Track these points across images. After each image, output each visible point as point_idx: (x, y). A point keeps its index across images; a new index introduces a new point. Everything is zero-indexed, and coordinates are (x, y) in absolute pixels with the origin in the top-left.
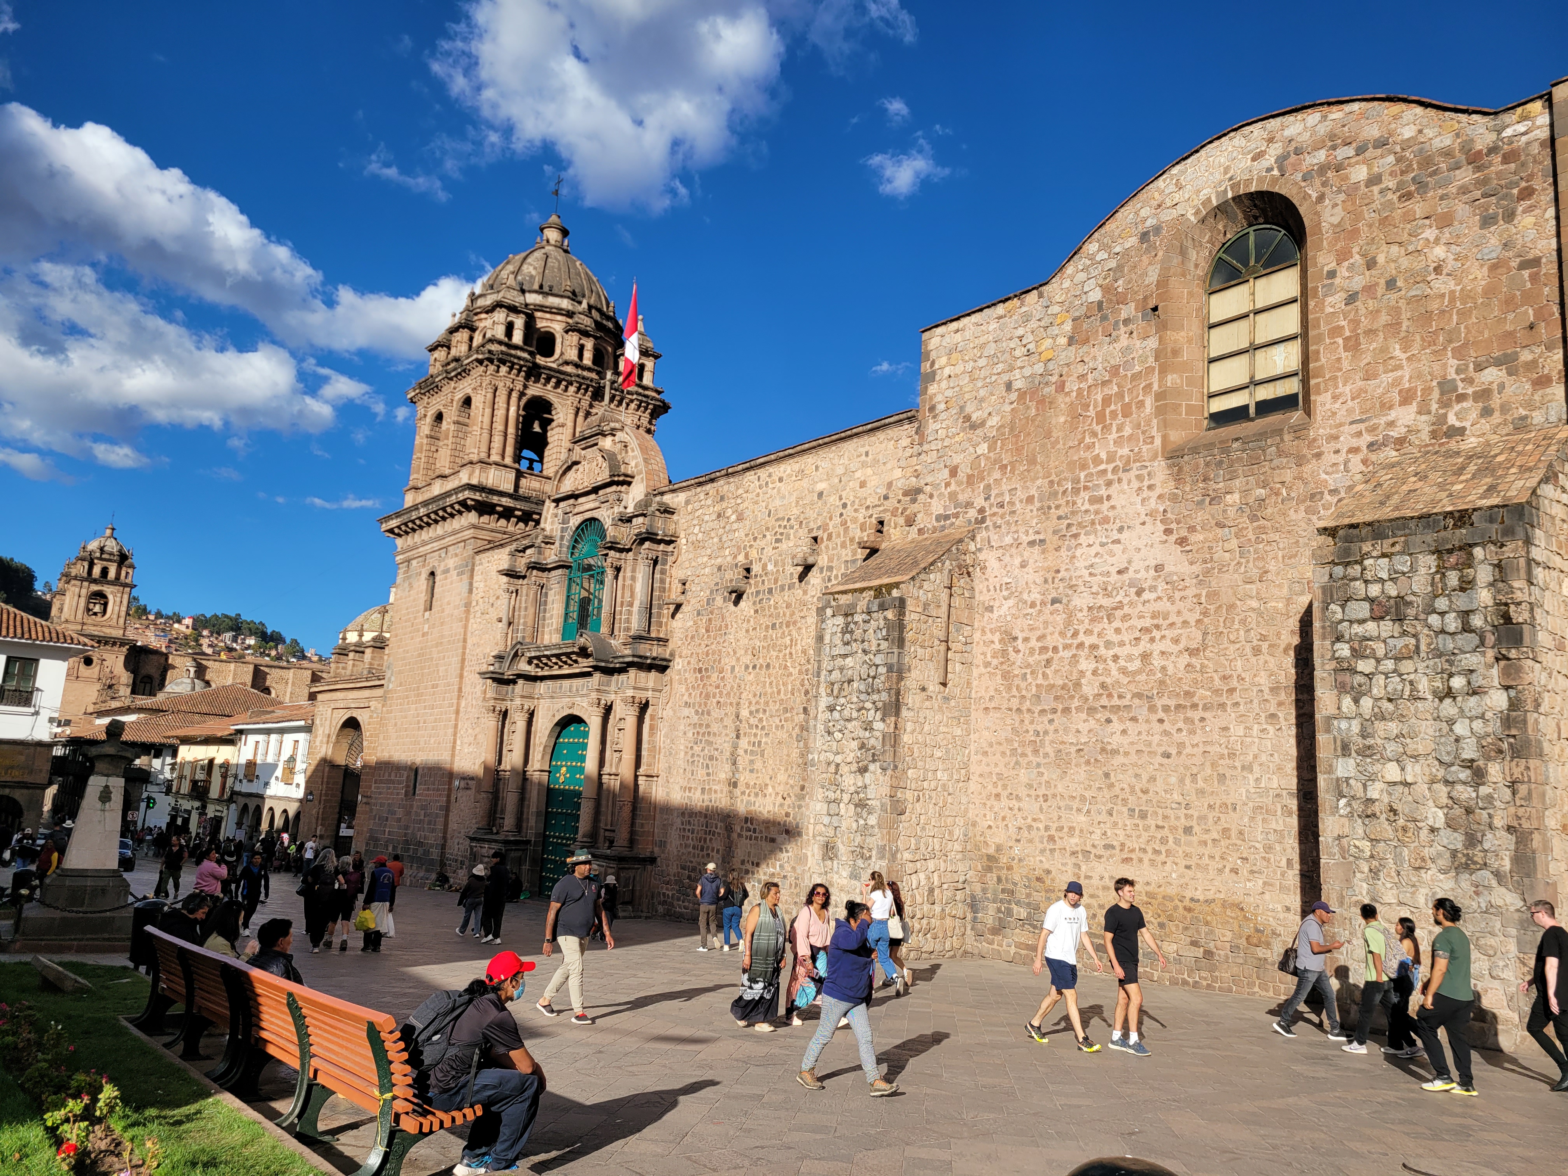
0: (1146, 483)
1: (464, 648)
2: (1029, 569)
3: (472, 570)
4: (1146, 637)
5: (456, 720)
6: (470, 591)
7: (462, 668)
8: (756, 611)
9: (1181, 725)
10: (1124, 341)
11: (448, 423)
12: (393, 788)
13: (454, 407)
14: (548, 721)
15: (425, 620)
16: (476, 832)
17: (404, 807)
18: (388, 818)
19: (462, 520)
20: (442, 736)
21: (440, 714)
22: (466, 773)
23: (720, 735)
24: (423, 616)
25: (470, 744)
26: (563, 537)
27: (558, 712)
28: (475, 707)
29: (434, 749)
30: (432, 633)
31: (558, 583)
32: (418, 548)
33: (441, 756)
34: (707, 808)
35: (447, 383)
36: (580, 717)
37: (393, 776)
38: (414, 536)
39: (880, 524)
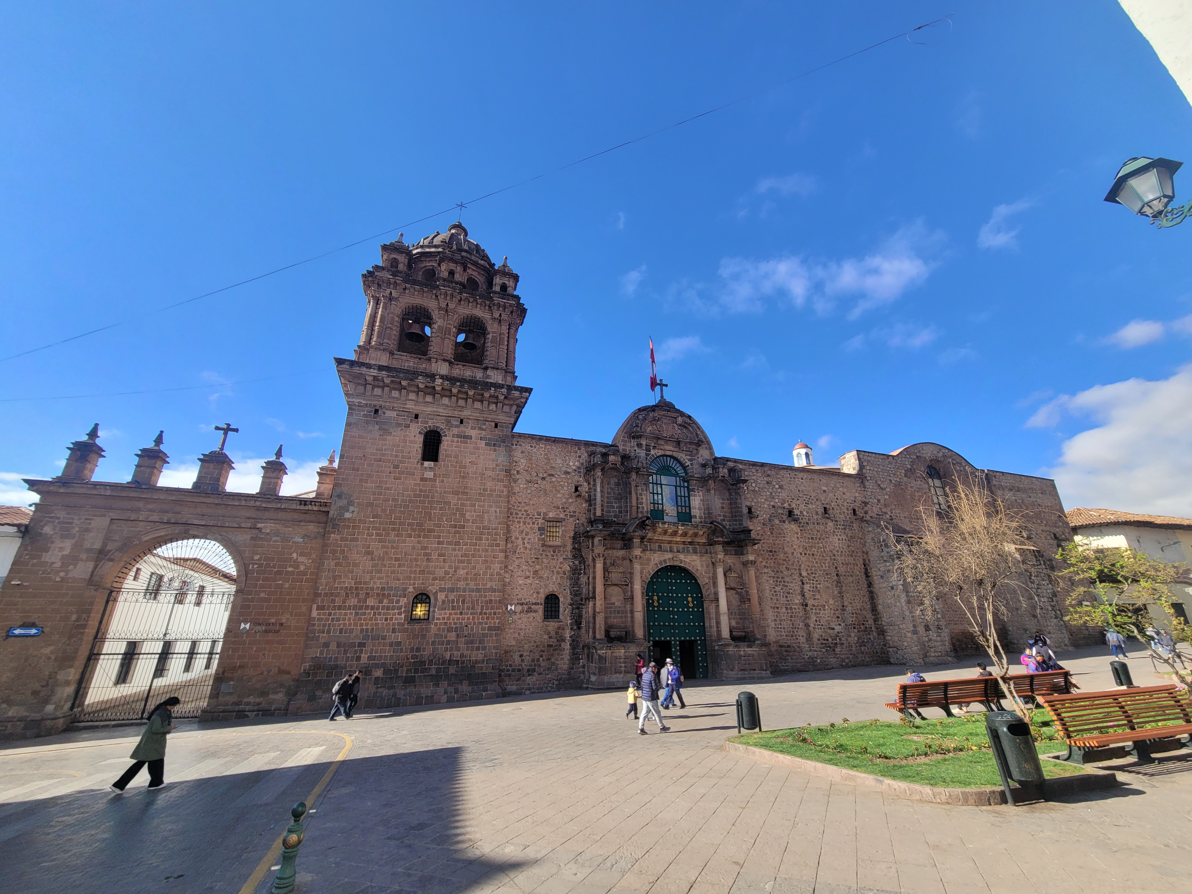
11: (450, 324)
12: (375, 613)
13: (456, 316)
14: (651, 567)
15: (426, 468)
16: (594, 643)
17: (405, 630)
18: (365, 643)
19: (493, 407)
20: (481, 569)
21: (474, 551)
22: (525, 599)
23: (792, 582)
24: (420, 463)
25: (527, 577)
26: (646, 458)
27: (661, 563)
28: (530, 550)
29: (466, 579)
30: (443, 481)
31: (644, 484)
32: (406, 404)
33: (483, 585)
34: (791, 617)
35: (452, 296)
36: (680, 567)
37: (370, 602)
38: (391, 391)
39: (854, 510)
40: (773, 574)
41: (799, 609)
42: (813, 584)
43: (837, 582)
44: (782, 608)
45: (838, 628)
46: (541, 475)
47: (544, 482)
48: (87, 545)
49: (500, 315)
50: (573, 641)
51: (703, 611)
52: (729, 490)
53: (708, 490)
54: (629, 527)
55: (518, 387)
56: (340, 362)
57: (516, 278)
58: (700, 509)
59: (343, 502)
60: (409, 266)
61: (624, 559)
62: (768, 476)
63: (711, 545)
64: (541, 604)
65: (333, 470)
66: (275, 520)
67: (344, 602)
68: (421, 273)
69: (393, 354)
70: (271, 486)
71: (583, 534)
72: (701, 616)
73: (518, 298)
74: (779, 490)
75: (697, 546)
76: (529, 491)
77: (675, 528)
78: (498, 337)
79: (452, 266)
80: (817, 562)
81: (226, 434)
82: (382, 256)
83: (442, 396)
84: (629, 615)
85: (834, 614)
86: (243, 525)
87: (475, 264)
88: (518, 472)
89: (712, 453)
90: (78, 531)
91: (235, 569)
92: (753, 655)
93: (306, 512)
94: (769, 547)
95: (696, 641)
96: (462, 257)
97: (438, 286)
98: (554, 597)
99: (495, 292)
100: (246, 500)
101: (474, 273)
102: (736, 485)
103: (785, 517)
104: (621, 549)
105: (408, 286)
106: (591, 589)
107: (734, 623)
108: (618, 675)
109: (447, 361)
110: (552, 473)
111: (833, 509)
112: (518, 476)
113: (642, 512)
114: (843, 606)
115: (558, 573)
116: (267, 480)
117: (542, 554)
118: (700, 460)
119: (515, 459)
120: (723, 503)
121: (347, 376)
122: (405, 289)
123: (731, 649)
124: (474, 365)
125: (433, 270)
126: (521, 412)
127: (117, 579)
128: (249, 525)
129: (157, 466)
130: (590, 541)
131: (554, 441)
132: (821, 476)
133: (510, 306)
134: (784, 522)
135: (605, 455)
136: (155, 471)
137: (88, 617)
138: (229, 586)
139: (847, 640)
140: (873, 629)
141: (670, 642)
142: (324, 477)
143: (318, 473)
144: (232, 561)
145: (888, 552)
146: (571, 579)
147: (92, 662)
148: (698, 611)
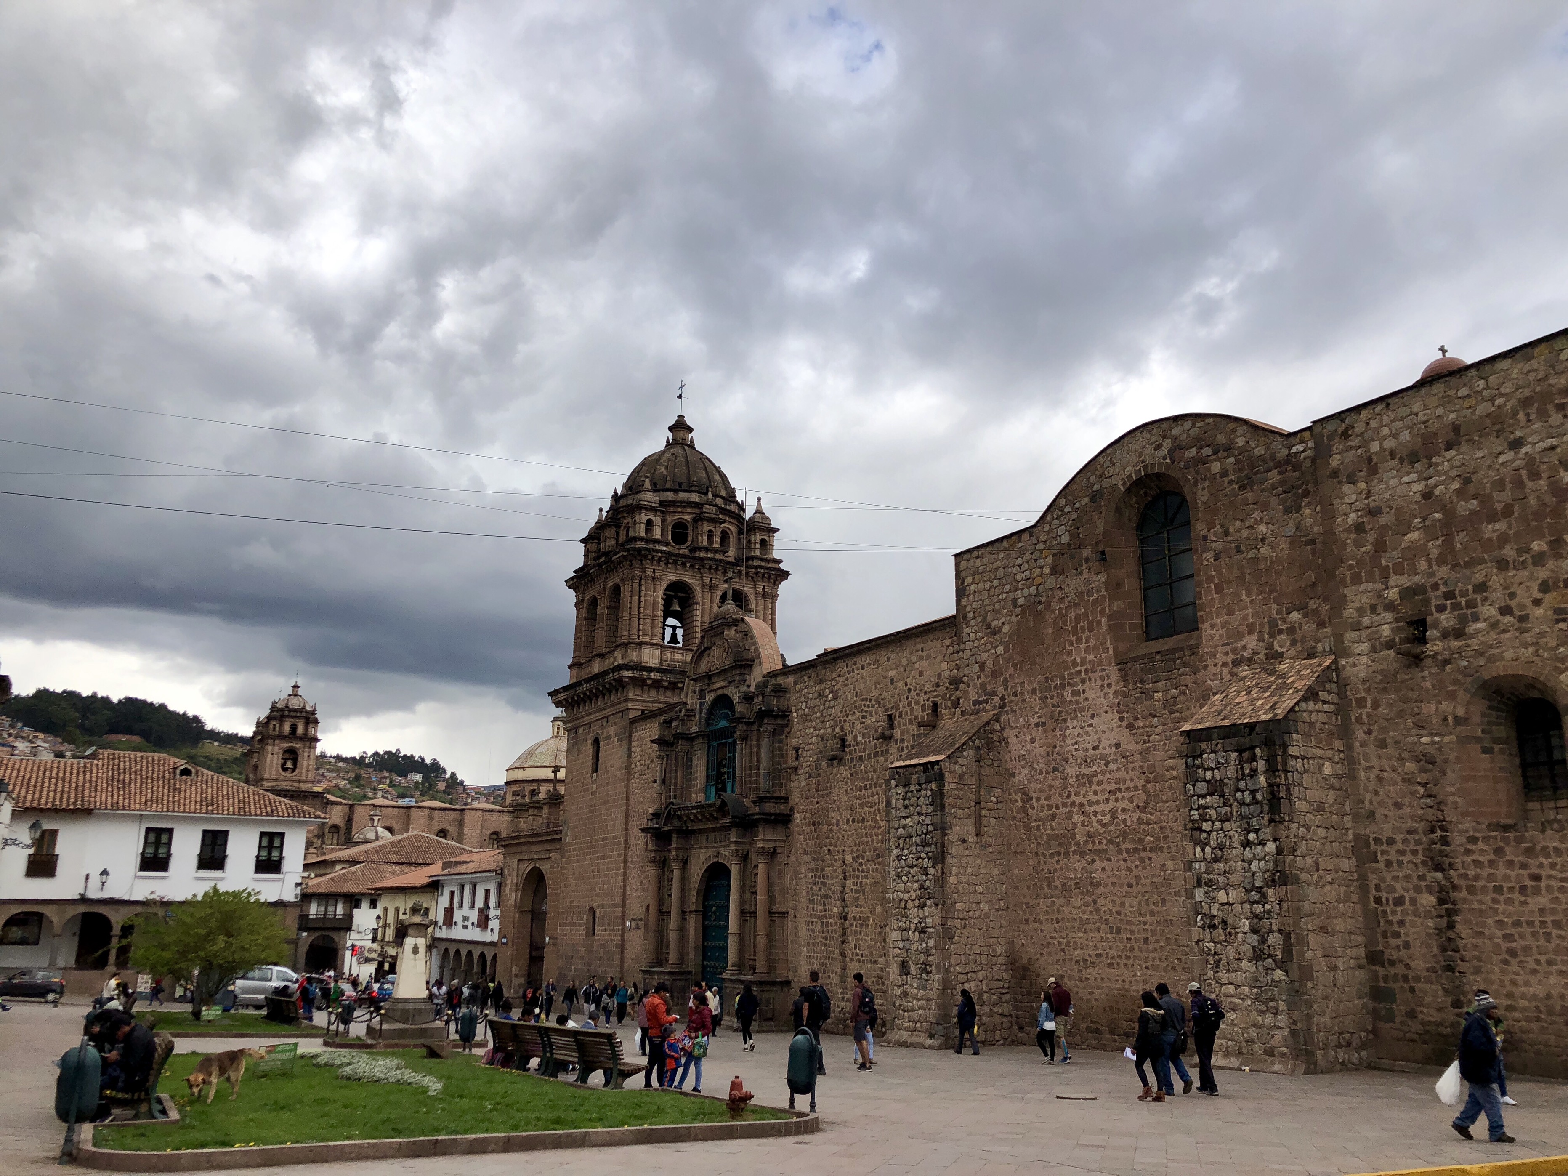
0: (1106, 682)
1: (628, 805)
2: (1037, 744)
3: (630, 736)
4: (1113, 798)
5: (625, 868)
6: (629, 756)
7: (627, 823)
8: (852, 775)
9: (1137, 863)
10: (1085, 575)
12: (576, 929)
14: (699, 868)
15: (593, 781)
17: (586, 946)
18: (573, 956)
20: (614, 883)
21: (611, 864)
22: (636, 914)
23: (832, 877)
24: (591, 777)
25: (637, 889)
26: (701, 710)
27: (707, 860)
28: (640, 857)
29: (607, 894)
30: (600, 793)
31: (699, 749)
33: (614, 900)
36: (725, 864)
39: (935, 706)
41: (836, 924)
44: (817, 923)
59: (566, 828)
62: (822, 680)
64: (643, 920)
67: (567, 920)
74: (833, 703)
76: (640, 786)
77: (705, 812)
80: (866, 834)
83: (597, 697)
86: (547, 856)
94: (812, 817)
111: (901, 715)
112: (635, 771)
113: (696, 792)
119: (634, 749)
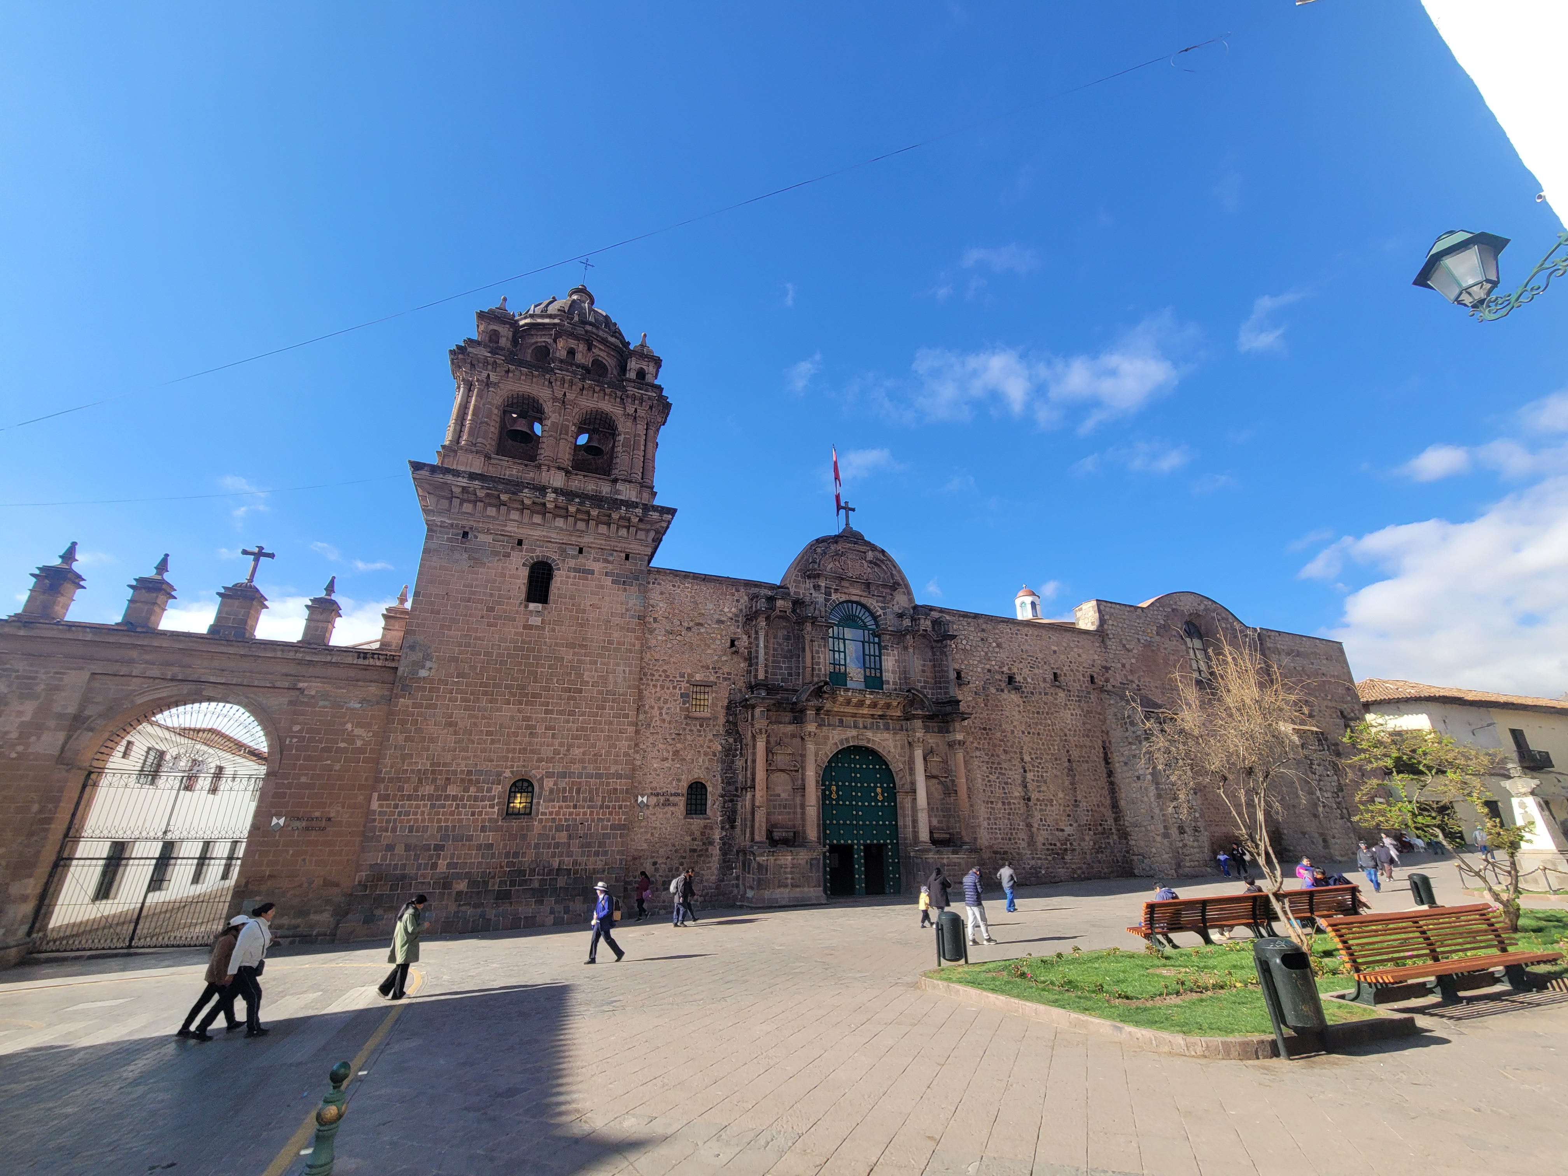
1: (642, 660)
5: (634, 732)
6: (645, 606)
11: (568, 420)
12: (458, 805)
13: (576, 410)
14: (828, 748)
15: (531, 612)
16: (752, 847)
17: (499, 829)
18: (444, 846)
19: (623, 532)
20: (603, 748)
21: (595, 723)
22: (661, 788)
23: (1010, 770)
24: (523, 606)
25: (665, 759)
26: (826, 605)
27: (842, 742)
28: (670, 723)
29: (582, 761)
30: (554, 630)
31: (822, 638)
32: (506, 526)
33: (606, 769)
34: (1009, 814)
35: (571, 383)
36: (867, 748)
37: (452, 790)
38: (485, 508)
39: (1092, 677)
40: (986, 758)
41: (1019, 804)
42: (1038, 771)
43: (1069, 770)
44: (997, 802)
45: (1068, 830)
46: (686, 624)
47: (690, 634)
48: (57, 708)
49: (636, 411)
50: (724, 844)
51: (895, 805)
52: (932, 648)
53: (906, 648)
54: (801, 694)
55: (658, 506)
56: (417, 466)
57: (658, 362)
58: (894, 672)
59: (416, 656)
60: (515, 342)
61: (793, 736)
62: (983, 630)
63: (908, 720)
64: (683, 795)
65: (405, 612)
66: (324, 678)
67: (416, 790)
68: (530, 351)
69: (490, 458)
70: (318, 633)
71: (740, 703)
72: (893, 812)
73: (660, 388)
74: (997, 650)
75: (890, 721)
76: (669, 645)
77: (861, 697)
78: (632, 439)
79: (572, 343)
80: (1043, 744)
81: (257, 560)
82: (478, 326)
83: (556, 516)
84: (799, 810)
85: (1064, 811)
86: (278, 684)
87: (604, 341)
88: (655, 620)
89: (911, 600)
90: (43, 690)
91: (265, 744)
92: (960, 864)
93: (366, 668)
94: (982, 723)
95: (886, 845)
96: (586, 332)
97: (552, 370)
98: (699, 785)
99: (630, 380)
100: (283, 651)
101: (602, 354)
102: (941, 641)
103: (1003, 685)
104: (790, 723)
105: (512, 367)
106: (749, 775)
107: (935, 822)
108: (782, 889)
109: (563, 469)
110: (701, 621)
111: (1065, 675)
112: (655, 625)
113: (818, 676)
114: (1076, 801)
115: (706, 754)
116: (313, 624)
117: (685, 729)
118: (896, 609)
119: (651, 602)
120: (924, 665)
121: (426, 486)
122: (508, 371)
123: (931, 855)
124: (598, 476)
125: (546, 347)
126: (661, 540)
127: (99, 756)
128: (286, 684)
129: (159, 602)
130: (750, 713)
131: (704, 580)
132: (1051, 632)
133: (649, 399)
134: (1002, 691)
135: (771, 599)
136: (157, 609)
137: (56, 807)
138: (257, 767)
139: (1079, 844)
140: (1113, 831)
141: (852, 846)
142: (392, 621)
143: (383, 615)
144: (262, 733)
145: (1134, 732)
146: (723, 762)
147: (60, 869)
148: (889, 805)
